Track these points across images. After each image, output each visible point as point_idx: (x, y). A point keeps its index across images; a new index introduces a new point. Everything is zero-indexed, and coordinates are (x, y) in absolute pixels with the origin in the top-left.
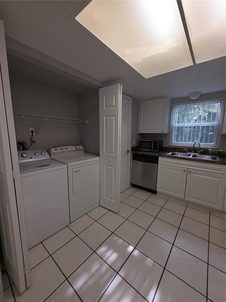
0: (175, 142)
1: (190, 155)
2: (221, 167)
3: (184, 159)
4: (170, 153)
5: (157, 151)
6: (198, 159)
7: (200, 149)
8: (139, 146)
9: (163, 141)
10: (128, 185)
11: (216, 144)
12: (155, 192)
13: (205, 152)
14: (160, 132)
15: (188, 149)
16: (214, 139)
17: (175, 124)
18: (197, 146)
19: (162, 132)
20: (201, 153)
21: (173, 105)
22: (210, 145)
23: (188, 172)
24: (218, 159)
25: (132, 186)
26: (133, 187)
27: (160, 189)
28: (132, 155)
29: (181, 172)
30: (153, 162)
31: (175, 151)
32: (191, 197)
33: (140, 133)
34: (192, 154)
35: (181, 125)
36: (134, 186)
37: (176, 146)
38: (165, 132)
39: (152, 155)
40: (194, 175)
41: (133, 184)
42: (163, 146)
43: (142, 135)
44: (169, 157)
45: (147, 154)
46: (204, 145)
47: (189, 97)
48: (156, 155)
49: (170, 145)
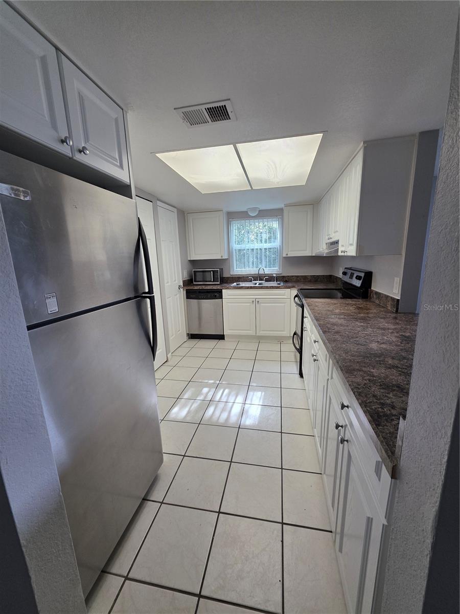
0: (238, 270)
1: (256, 284)
2: (284, 292)
3: (251, 288)
4: (235, 284)
5: (219, 283)
6: (264, 286)
7: (265, 275)
8: (192, 279)
9: (222, 269)
10: (185, 338)
11: (279, 269)
12: (221, 337)
13: (270, 278)
14: (219, 258)
15: (253, 277)
16: (277, 264)
17: (235, 246)
18: (261, 272)
19: (222, 257)
20: (267, 280)
21: (230, 220)
22: (274, 270)
23: (256, 302)
24: (282, 284)
25: (189, 338)
26: (192, 338)
27: (229, 331)
28: (185, 292)
29: (249, 304)
30: (215, 298)
31: (240, 281)
32: (262, 331)
33: (191, 259)
34: (258, 282)
35: (242, 246)
36: (193, 336)
37: (239, 275)
38: (225, 257)
39: (214, 288)
40: (262, 304)
41: (191, 334)
42: (224, 276)
43: (193, 263)
44: (235, 288)
45: (206, 288)
46: (268, 271)
47: (247, 212)
48: (219, 287)
49: (231, 274)
